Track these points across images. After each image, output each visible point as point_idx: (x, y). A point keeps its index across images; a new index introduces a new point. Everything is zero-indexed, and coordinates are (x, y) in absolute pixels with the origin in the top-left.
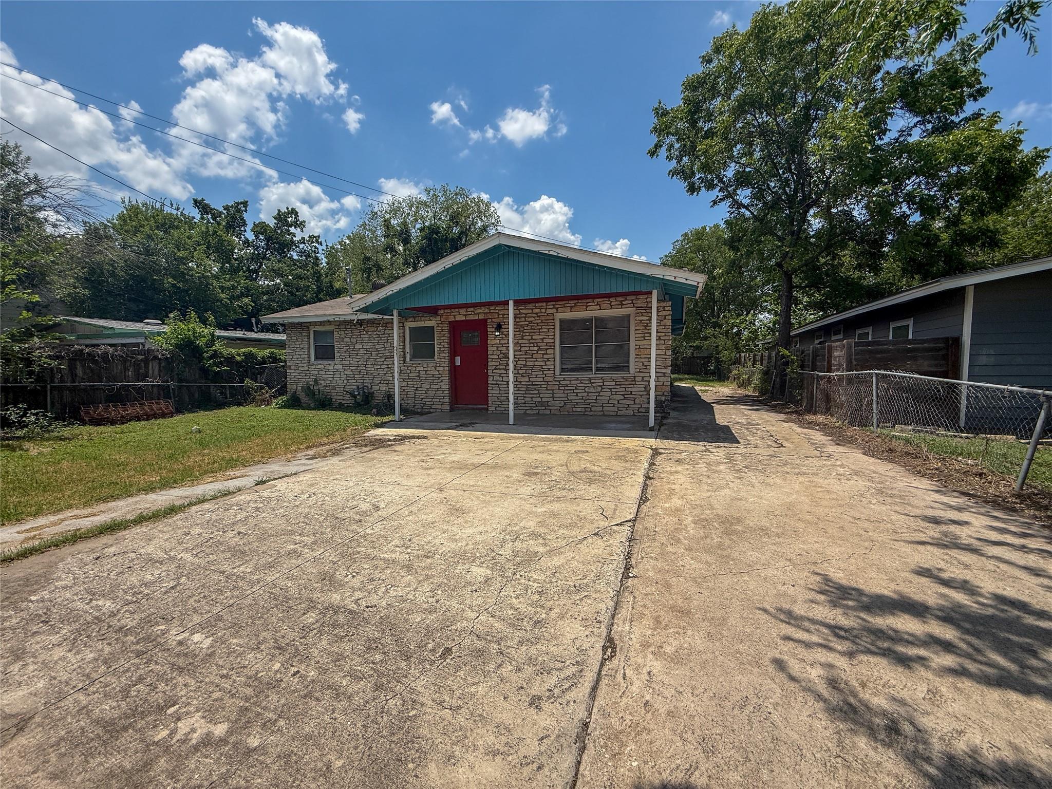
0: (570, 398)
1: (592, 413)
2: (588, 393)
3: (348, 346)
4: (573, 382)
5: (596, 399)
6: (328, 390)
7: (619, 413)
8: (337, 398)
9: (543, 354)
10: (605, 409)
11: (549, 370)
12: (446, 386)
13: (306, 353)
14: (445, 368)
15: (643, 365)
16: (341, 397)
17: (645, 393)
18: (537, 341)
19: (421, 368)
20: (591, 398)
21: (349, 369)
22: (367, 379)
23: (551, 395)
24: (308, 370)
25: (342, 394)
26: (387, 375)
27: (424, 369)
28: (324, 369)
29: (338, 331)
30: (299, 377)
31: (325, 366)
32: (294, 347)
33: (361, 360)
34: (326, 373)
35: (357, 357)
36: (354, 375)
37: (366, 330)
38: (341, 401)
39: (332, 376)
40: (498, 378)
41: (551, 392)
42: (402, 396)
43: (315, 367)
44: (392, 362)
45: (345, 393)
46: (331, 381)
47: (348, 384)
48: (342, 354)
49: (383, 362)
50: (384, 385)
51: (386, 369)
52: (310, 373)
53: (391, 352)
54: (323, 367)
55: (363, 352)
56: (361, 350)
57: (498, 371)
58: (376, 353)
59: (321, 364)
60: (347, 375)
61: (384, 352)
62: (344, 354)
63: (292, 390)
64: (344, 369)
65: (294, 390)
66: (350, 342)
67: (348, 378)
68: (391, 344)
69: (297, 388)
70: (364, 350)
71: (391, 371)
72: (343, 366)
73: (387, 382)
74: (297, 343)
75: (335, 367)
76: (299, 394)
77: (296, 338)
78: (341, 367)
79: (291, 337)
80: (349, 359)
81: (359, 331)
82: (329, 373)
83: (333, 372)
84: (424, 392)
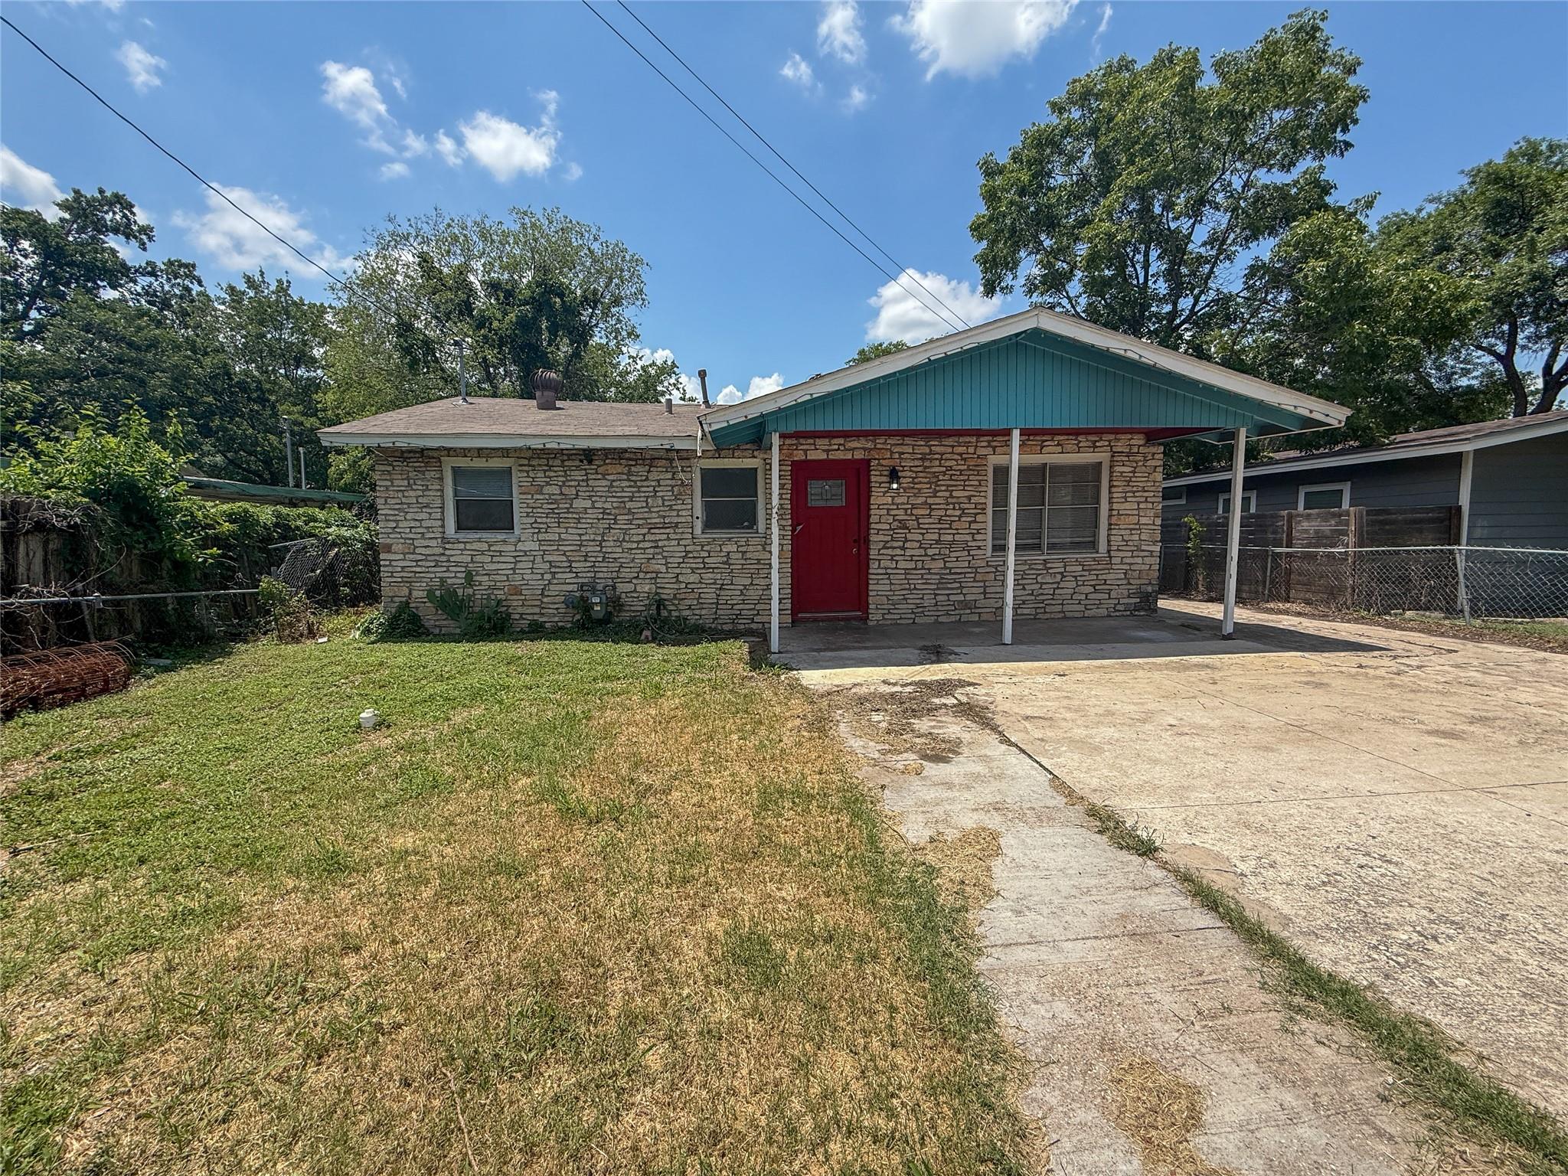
1: (1047, 616)
2: (1042, 584)
3: (556, 502)
4: (1018, 568)
5: (1053, 594)
6: (500, 594)
7: (1087, 613)
8: (522, 610)
9: (970, 523)
10: (1066, 608)
11: (979, 548)
13: (438, 516)
14: (784, 546)
15: (1123, 540)
16: (537, 610)
17: (1125, 582)
18: (961, 500)
19: (733, 548)
20: (1046, 592)
21: (558, 550)
22: (605, 570)
23: (982, 590)
24: (443, 554)
25: (539, 603)
26: (653, 561)
27: (740, 549)
28: (489, 550)
29: (528, 472)
30: (418, 569)
31: (490, 546)
32: (402, 503)
33: (590, 531)
34: (495, 559)
35: (580, 526)
36: (570, 562)
37: (600, 470)
38: (536, 617)
39: (512, 566)
40: (888, 564)
41: (982, 584)
42: (688, 602)
43: (462, 546)
44: (665, 536)
45: (545, 600)
46: (507, 575)
47: (555, 581)
48: (539, 520)
49: (644, 535)
50: (647, 581)
51: (652, 551)
52: (448, 561)
53: (664, 517)
54: (485, 547)
55: (594, 516)
56: (589, 511)
57: (890, 552)
58: (626, 517)
59: (479, 540)
60: (550, 562)
61: (646, 515)
62: (544, 520)
63: (396, 599)
64: (544, 551)
65: (404, 599)
66: (561, 494)
67: (553, 570)
68: (664, 500)
69: (410, 594)
70: (596, 511)
71: (665, 554)
72: (540, 545)
73: (654, 575)
74: (412, 493)
75: (520, 546)
76: (417, 608)
77: (406, 483)
78: (535, 546)
79: (391, 481)
80: (557, 530)
81: (584, 472)
82: (502, 559)
83: (515, 557)
84: (739, 593)
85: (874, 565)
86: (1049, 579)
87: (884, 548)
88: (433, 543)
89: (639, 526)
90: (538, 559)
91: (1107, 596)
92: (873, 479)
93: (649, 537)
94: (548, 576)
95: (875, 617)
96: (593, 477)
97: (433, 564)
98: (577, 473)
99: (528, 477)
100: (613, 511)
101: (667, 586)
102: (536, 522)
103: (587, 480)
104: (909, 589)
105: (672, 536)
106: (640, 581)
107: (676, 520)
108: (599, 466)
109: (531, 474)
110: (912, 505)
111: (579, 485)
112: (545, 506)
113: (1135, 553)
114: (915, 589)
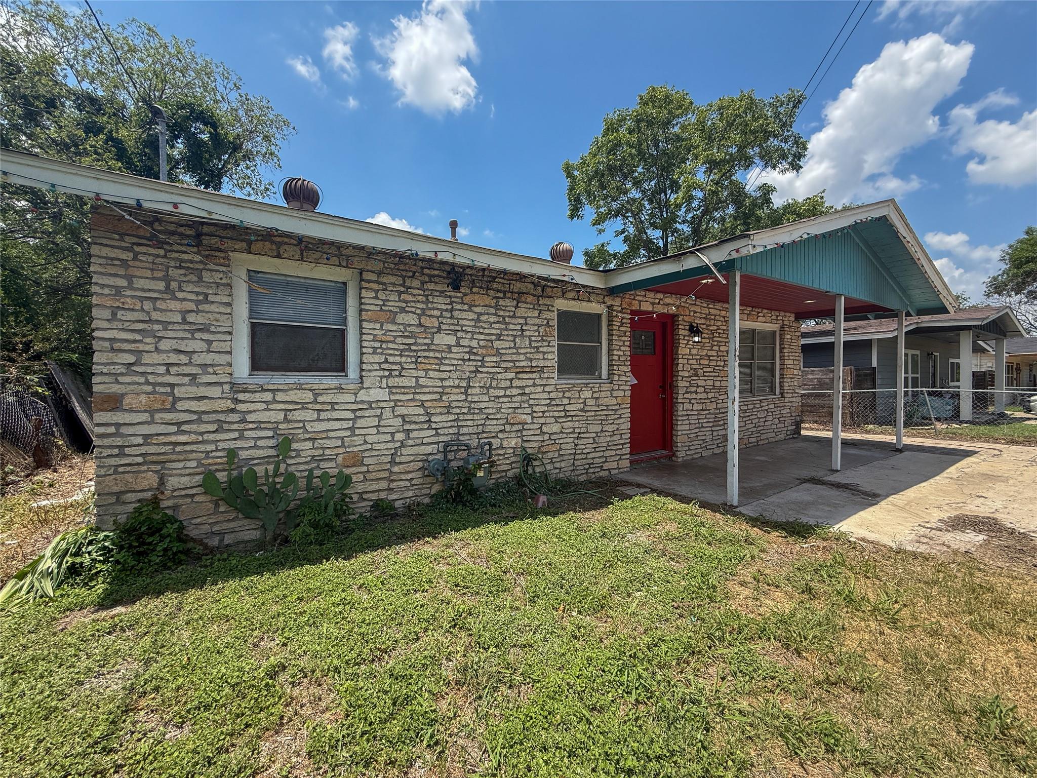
0: (747, 427)
1: (762, 442)
3: (413, 335)
4: (749, 407)
6: (328, 468)
8: (365, 489)
12: (625, 423)
14: (626, 392)
16: (384, 485)
18: (724, 353)
21: (413, 400)
24: (232, 411)
25: (385, 474)
26: (519, 411)
27: (595, 395)
28: (315, 402)
30: (183, 438)
31: (316, 395)
32: (150, 321)
33: (454, 375)
36: (429, 414)
37: (466, 299)
39: (350, 424)
40: (688, 406)
42: (550, 455)
43: (268, 396)
45: (396, 469)
47: (411, 442)
48: (391, 359)
49: (511, 380)
51: (519, 399)
52: (243, 421)
54: (309, 396)
57: (689, 395)
60: (403, 416)
63: (130, 497)
65: (149, 495)
68: (530, 341)
69: (162, 482)
72: (391, 393)
73: (520, 427)
74: (173, 305)
75: (362, 396)
76: (175, 508)
84: (591, 441)
85: (680, 408)
86: (762, 415)
87: (686, 392)
88: (215, 392)
90: (387, 413)
91: (784, 425)
92: (680, 332)
93: (516, 383)
95: (682, 454)
96: (459, 307)
97: (213, 427)
98: (441, 300)
99: (376, 298)
100: (480, 351)
102: (386, 361)
103: (452, 310)
104: (699, 428)
106: (506, 435)
107: (541, 363)
109: (381, 295)
110: (701, 356)
111: (441, 316)
112: (399, 340)
113: (793, 395)
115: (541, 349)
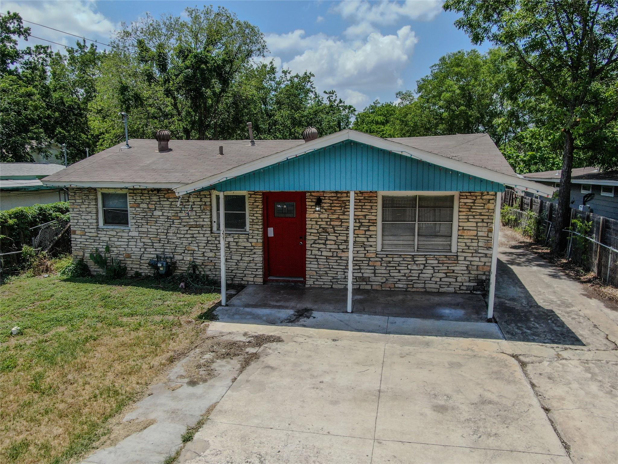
0: (392, 274)
1: (414, 290)
2: (411, 270)
3: (146, 212)
4: (395, 259)
5: (419, 277)
6: (121, 257)
7: (441, 290)
8: (132, 267)
9: (366, 231)
10: (427, 285)
11: (371, 246)
12: (259, 257)
13: (95, 217)
14: (257, 240)
15: (466, 246)
16: (138, 266)
17: (466, 272)
18: (360, 217)
19: (232, 239)
20: (414, 275)
21: (147, 236)
22: (168, 248)
23: (373, 271)
24: (97, 236)
25: (138, 263)
26: (191, 245)
27: (235, 240)
28: (117, 235)
29: (133, 196)
30: (87, 243)
31: (117, 233)
32: (80, 211)
33: (161, 228)
34: (119, 240)
35: (157, 225)
36: (153, 243)
37: (166, 196)
38: (138, 270)
39: (127, 243)
40: (317, 253)
41: (373, 268)
42: (209, 267)
43: (105, 233)
44: (197, 232)
45: (142, 261)
46: (125, 248)
47: (146, 252)
48: (138, 221)
49: (187, 230)
50: (189, 255)
51: (190, 239)
52: (99, 240)
53: (197, 221)
54: (115, 233)
55: (163, 220)
56: (161, 217)
57: (317, 246)
58: (178, 221)
59: (112, 230)
60: (144, 242)
61: (188, 220)
62: (141, 221)
63: (78, 257)
64: (141, 237)
65: (81, 257)
66: (148, 208)
67: (145, 246)
68: (196, 213)
69: (84, 255)
70: (164, 217)
71: (197, 241)
72: (139, 234)
73: (192, 252)
74: (83, 206)
75: (130, 234)
76: (87, 262)
77: (81, 201)
78: (136, 234)
79: (75, 200)
80: (147, 226)
81: (158, 197)
82: (122, 240)
83: (128, 239)
84: (235, 264)
85: (308, 253)
86: (415, 267)
87: (314, 243)
88: (93, 231)
89: (184, 226)
90: (138, 241)
91: (454, 280)
92: (307, 203)
93: (189, 232)
94: (143, 250)
95: (309, 282)
96: (163, 199)
97: (93, 241)
98: (155, 197)
99: (133, 199)
100: (172, 218)
101: (199, 258)
102: (137, 222)
103: (160, 201)
104: (329, 268)
105: (201, 232)
106: (185, 255)
107: (202, 223)
108: (165, 194)
109: (135, 198)
110: (331, 219)
111: (156, 204)
112: (141, 214)
113: (474, 255)
114: (332, 268)
115: (202, 216)
